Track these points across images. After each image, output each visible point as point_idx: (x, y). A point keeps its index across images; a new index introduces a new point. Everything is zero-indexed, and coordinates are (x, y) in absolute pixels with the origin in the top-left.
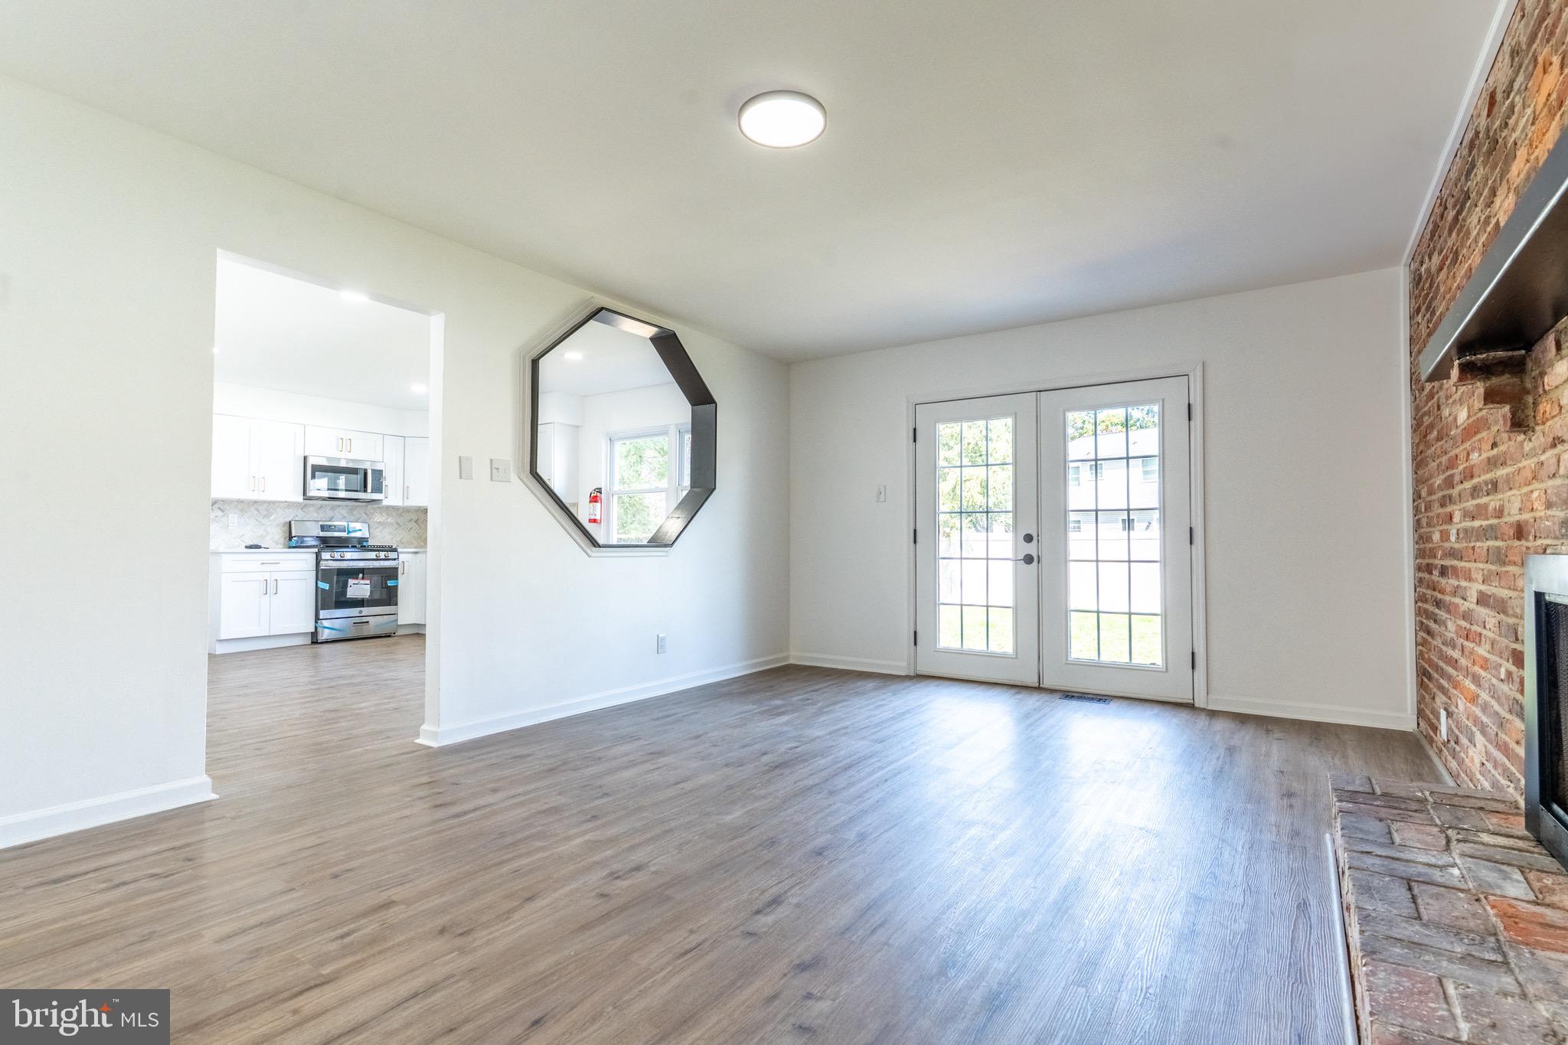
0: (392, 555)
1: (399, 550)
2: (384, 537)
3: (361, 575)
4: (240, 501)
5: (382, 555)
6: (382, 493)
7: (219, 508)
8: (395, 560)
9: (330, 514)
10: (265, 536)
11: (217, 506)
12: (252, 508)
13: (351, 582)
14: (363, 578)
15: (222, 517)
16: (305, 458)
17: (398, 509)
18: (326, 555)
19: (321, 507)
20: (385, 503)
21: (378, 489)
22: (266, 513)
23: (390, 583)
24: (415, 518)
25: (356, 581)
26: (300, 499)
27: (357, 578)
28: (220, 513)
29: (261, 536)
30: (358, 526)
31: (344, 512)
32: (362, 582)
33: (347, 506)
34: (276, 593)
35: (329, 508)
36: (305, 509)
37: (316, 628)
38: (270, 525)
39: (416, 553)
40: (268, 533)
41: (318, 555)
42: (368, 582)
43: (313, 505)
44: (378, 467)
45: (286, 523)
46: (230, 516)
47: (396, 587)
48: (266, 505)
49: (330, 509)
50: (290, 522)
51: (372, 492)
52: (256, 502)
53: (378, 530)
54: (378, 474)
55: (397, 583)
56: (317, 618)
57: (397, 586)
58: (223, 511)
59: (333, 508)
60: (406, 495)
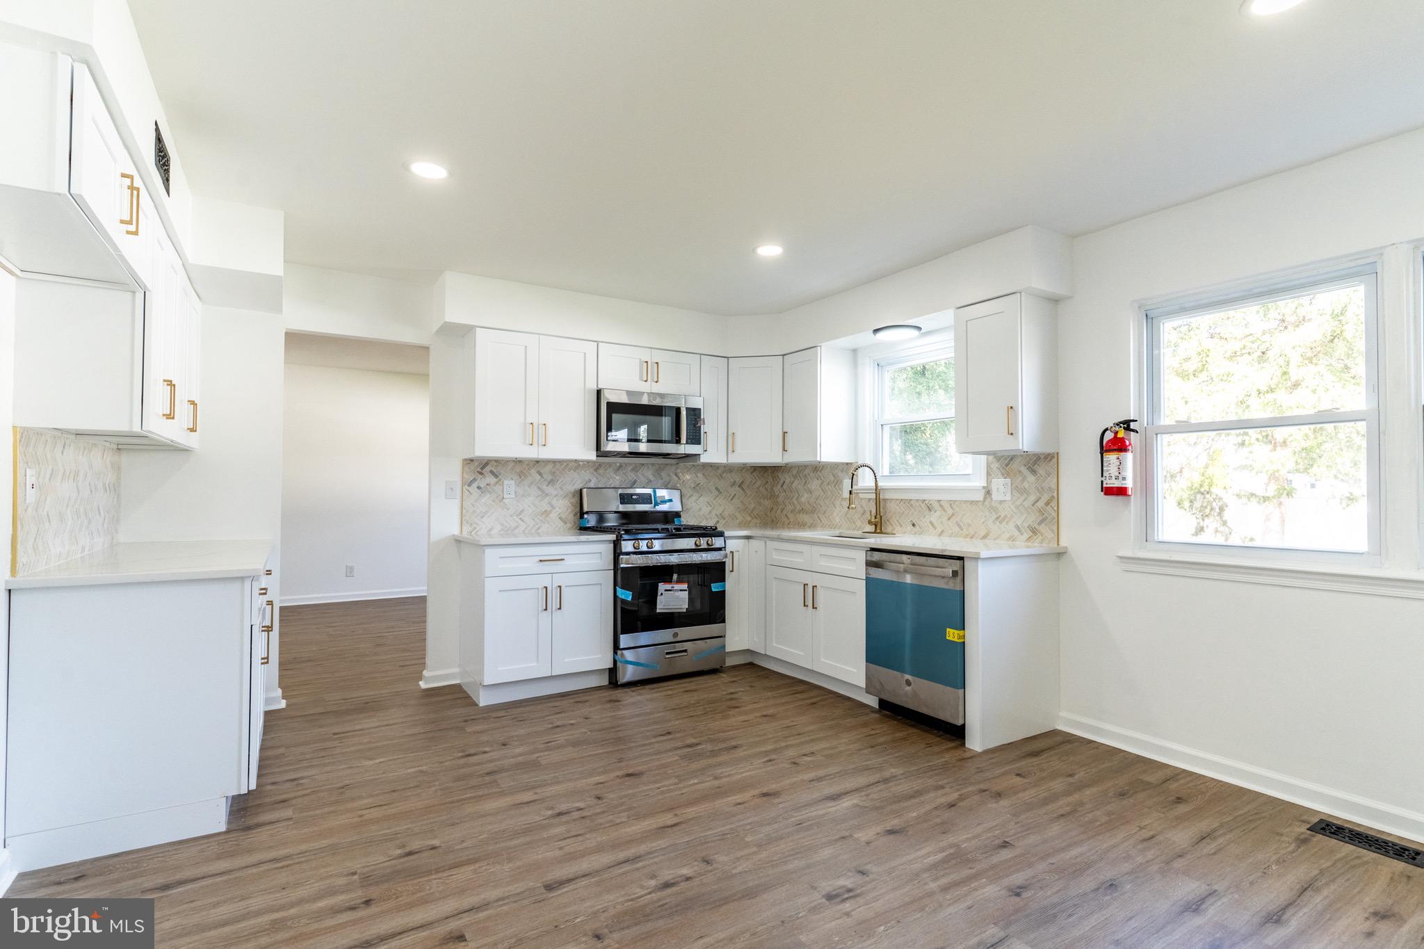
0: (718, 542)
1: (727, 534)
2: (700, 509)
3: (675, 576)
4: (518, 462)
5: (703, 542)
6: (700, 444)
7: (492, 472)
8: (720, 549)
9: (632, 476)
10: (551, 512)
11: (488, 468)
12: (533, 472)
13: (662, 587)
14: (679, 582)
15: (497, 483)
16: (599, 392)
17: (718, 468)
18: (627, 546)
19: (621, 466)
20: (704, 459)
21: (695, 438)
22: (551, 477)
23: (715, 587)
24: (738, 480)
25: (668, 586)
26: (592, 456)
27: (670, 581)
28: (492, 480)
29: (546, 511)
30: (662, 493)
31: (649, 474)
32: (677, 587)
33: (653, 464)
34: (560, 609)
35: (630, 468)
36: (601, 471)
37: (615, 662)
38: (556, 496)
39: (748, 538)
40: (553, 507)
41: (616, 544)
42: (685, 586)
43: (610, 465)
44: (696, 403)
45: (576, 491)
46: (506, 482)
47: (723, 592)
48: (550, 467)
49: (632, 470)
50: (581, 490)
51: (687, 443)
52: (538, 462)
53: (694, 498)
54: (695, 414)
55: (724, 586)
56: (616, 647)
57: (724, 591)
58: (496, 476)
59: (635, 469)
60: (730, 447)
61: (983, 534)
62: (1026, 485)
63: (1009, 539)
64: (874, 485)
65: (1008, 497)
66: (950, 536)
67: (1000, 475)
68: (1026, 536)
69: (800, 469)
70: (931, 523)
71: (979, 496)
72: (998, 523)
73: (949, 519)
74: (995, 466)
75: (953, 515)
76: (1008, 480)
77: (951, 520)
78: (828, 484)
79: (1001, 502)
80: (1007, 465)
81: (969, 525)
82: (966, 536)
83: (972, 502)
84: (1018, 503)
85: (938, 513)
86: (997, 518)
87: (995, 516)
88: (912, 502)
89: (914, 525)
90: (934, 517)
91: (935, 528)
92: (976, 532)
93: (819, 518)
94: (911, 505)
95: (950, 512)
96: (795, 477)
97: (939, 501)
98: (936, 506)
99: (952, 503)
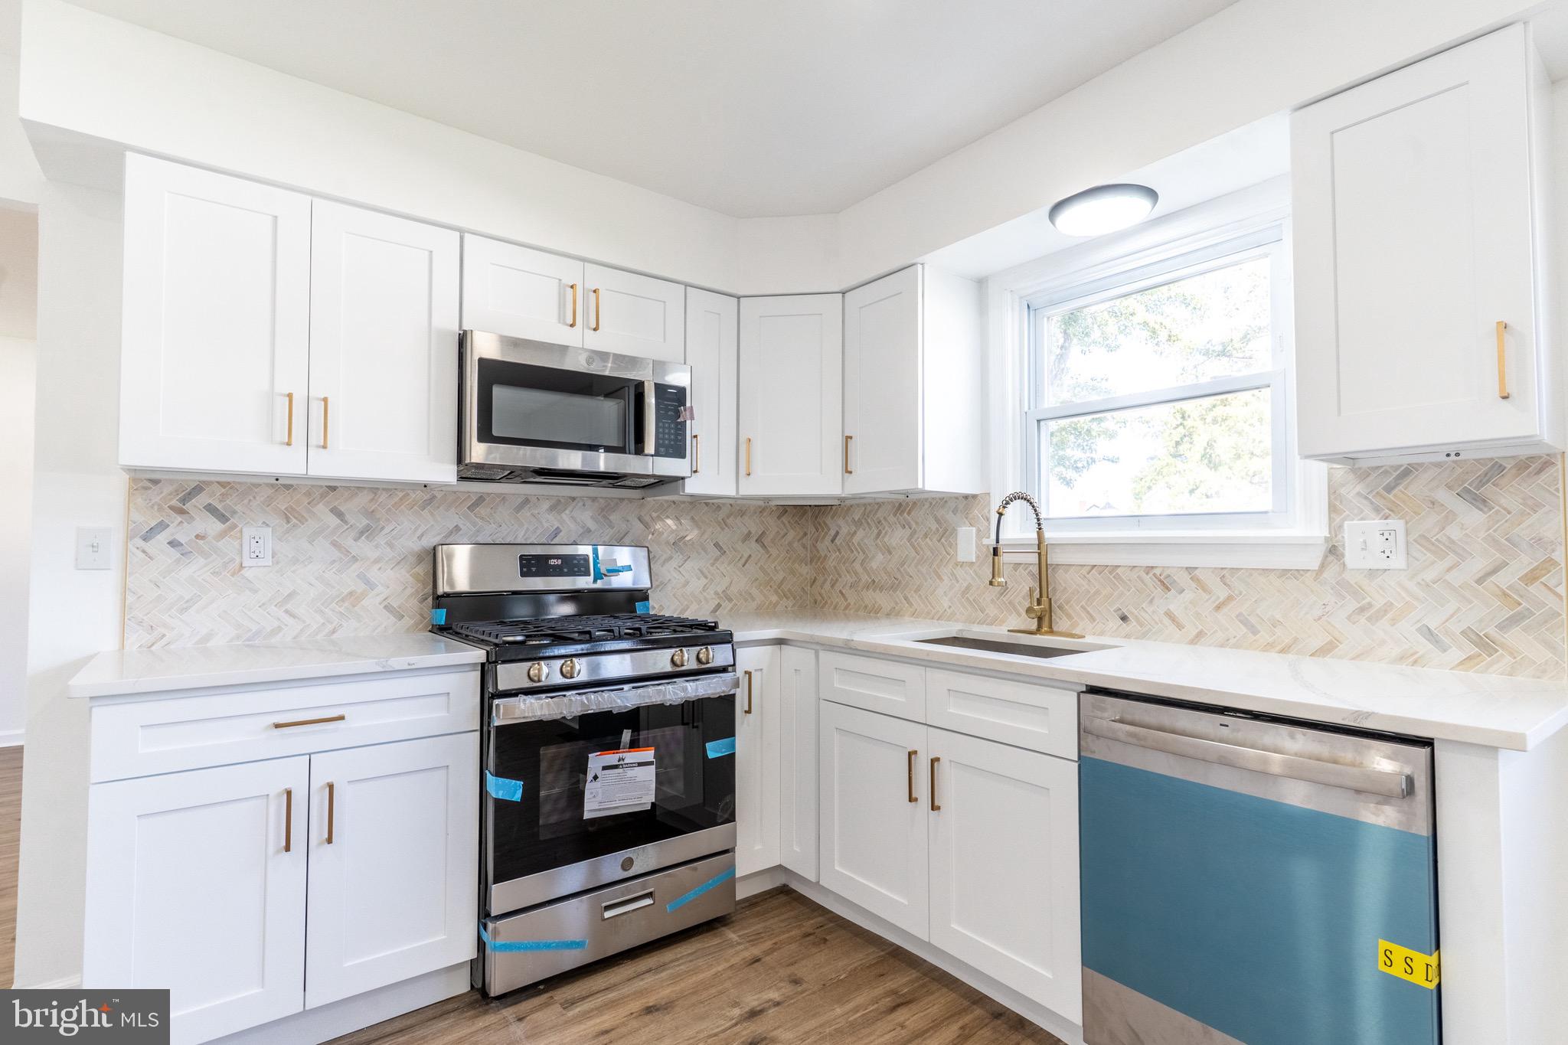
0: (719, 655)
1: (737, 637)
2: (687, 583)
3: (627, 736)
4: (281, 485)
5: (689, 658)
6: (683, 456)
7: (211, 509)
8: (724, 670)
9: (550, 521)
10: (364, 595)
11: (202, 499)
12: (321, 509)
13: (596, 761)
14: (634, 745)
15: (222, 535)
16: (462, 340)
17: (719, 508)
18: (510, 675)
19: (527, 501)
20: (692, 487)
21: (674, 444)
22: (365, 522)
23: (714, 750)
24: (755, 529)
25: (611, 758)
26: (447, 473)
27: (615, 746)
28: (214, 526)
29: (351, 594)
30: (623, 555)
31: (586, 516)
32: (632, 757)
33: (594, 499)
34: (330, 840)
35: (546, 505)
36: (482, 510)
37: (481, 945)
38: (377, 561)
39: (780, 642)
40: (371, 586)
41: (486, 672)
42: (649, 755)
43: (503, 498)
44: (677, 378)
45: (426, 551)
46: (248, 532)
47: (730, 759)
48: (363, 499)
49: (552, 508)
50: (434, 549)
51: (657, 454)
52: (333, 489)
53: (674, 563)
54: (674, 400)
55: (733, 746)
56: (484, 915)
57: (734, 754)
58: (223, 518)
59: (557, 506)
60: (742, 466)
61: (1316, 643)
62: (1454, 532)
63: (1401, 658)
64: (1035, 536)
65: (1398, 561)
66: (1222, 646)
67: (1368, 510)
68: (1456, 655)
69: (869, 508)
70: (1169, 615)
71: (1311, 560)
72: (1363, 620)
73: (1218, 608)
74: (1352, 490)
75: (1230, 598)
76: (1397, 524)
77: (1225, 610)
78: (926, 536)
79: (1372, 573)
80: (1389, 489)
81: (1275, 623)
82: (1268, 647)
83: (1284, 573)
84: (1429, 575)
85: (1188, 595)
86: (1362, 610)
87: (1353, 605)
88: (1119, 571)
89: (1124, 618)
90: (1176, 603)
91: (1180, 626)
92: (1296, 640)
94: (1118, 577)
95: (1222, 593)
96: (858, 524)
97: (1190, 570)
98: (1183, 579)
99: (1225, 575)
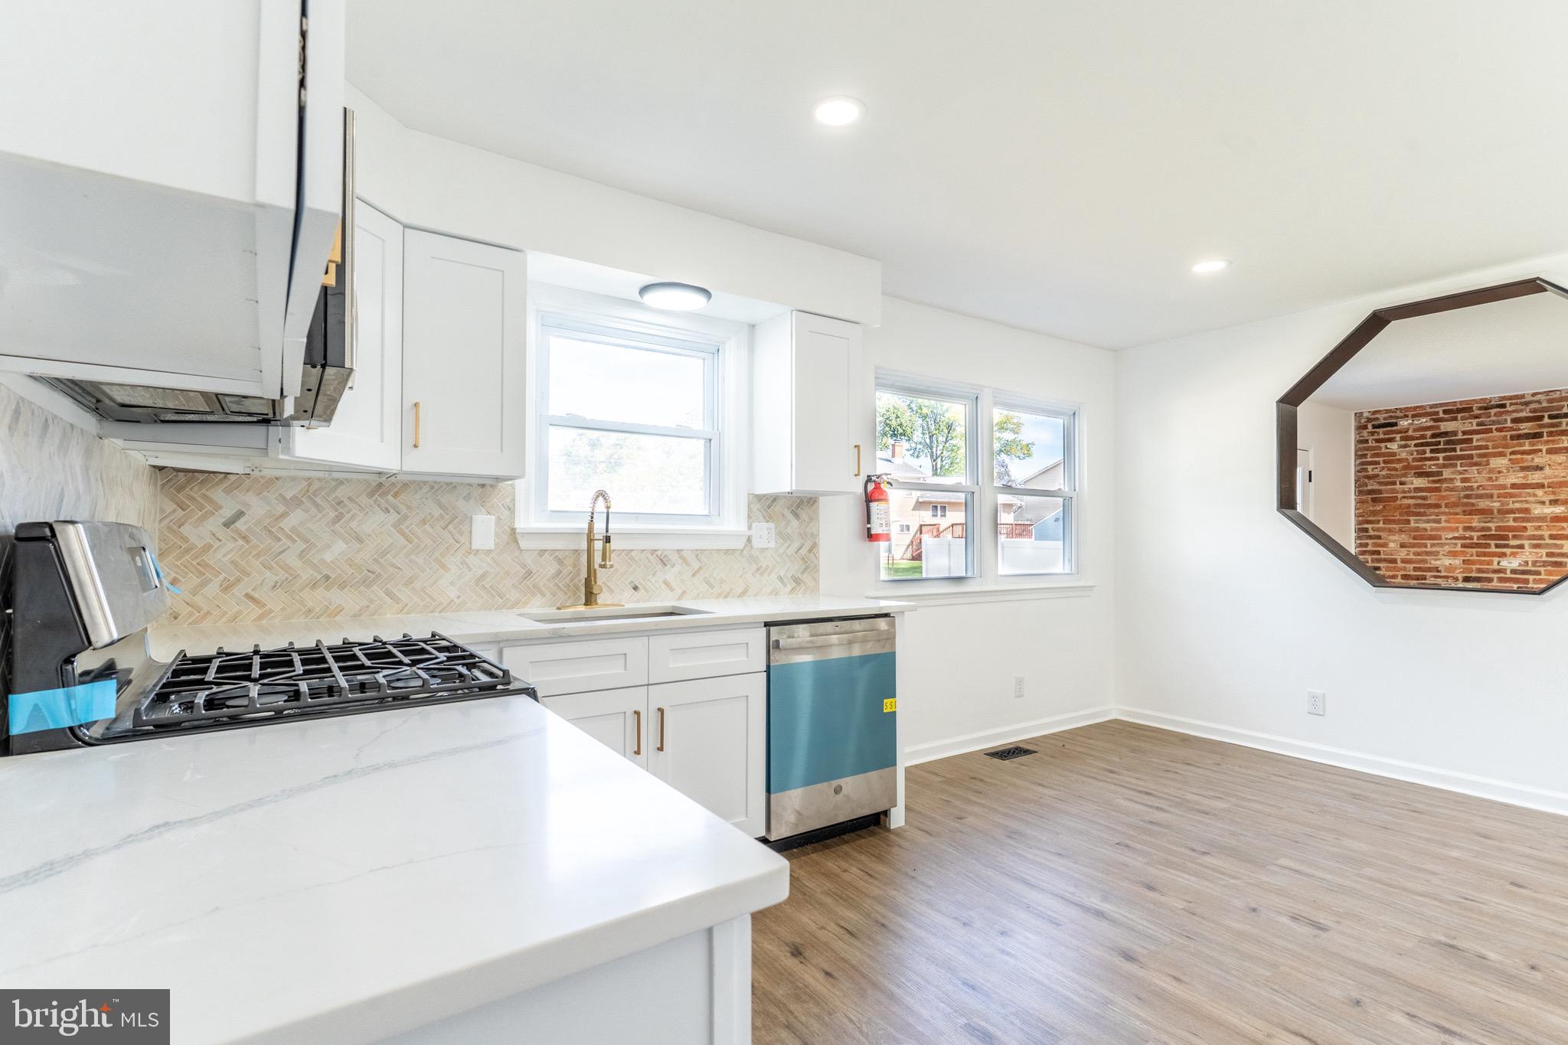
61: (740, 590)
62: (789, 530)
63: (771, 593)
64: (586, 526)
65: (772, 545)
66: (696, 599)
67: (761, 518)
68: (789, 588)
69: (316, 485)
70: (666, 583)
71: (740, 544)
72: (758, 576)
73: (694, 575)
74: (756, 506)
75: (700, 568)
76: (772, 525)
77: (697, 576)
78: (424, 522)
79: (763, 550)
80: (769, 507)
81: (722, 581)
82: (719, 596)
83: (727, 552)
84: (781, 551)
85: (676, 569)
86: (758, 569)
87: (755, 567)
88: (633, 553)
89: (635, 588)
90: (670, 574)
91: (672, 590)
92: (731, 589)
93: (389, 593)
94: (632, 558)
95: (696, 565)
96: (296, 502)
97: (679, 551)
98: (674, 558)
99: (699, 553)
